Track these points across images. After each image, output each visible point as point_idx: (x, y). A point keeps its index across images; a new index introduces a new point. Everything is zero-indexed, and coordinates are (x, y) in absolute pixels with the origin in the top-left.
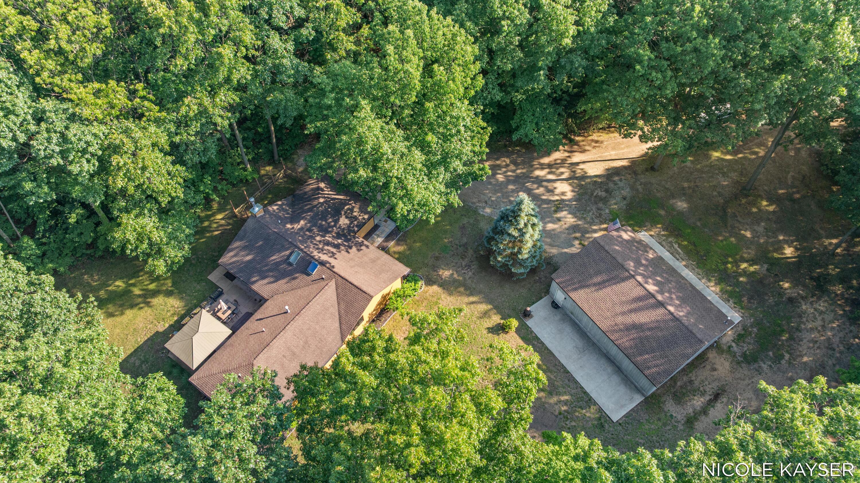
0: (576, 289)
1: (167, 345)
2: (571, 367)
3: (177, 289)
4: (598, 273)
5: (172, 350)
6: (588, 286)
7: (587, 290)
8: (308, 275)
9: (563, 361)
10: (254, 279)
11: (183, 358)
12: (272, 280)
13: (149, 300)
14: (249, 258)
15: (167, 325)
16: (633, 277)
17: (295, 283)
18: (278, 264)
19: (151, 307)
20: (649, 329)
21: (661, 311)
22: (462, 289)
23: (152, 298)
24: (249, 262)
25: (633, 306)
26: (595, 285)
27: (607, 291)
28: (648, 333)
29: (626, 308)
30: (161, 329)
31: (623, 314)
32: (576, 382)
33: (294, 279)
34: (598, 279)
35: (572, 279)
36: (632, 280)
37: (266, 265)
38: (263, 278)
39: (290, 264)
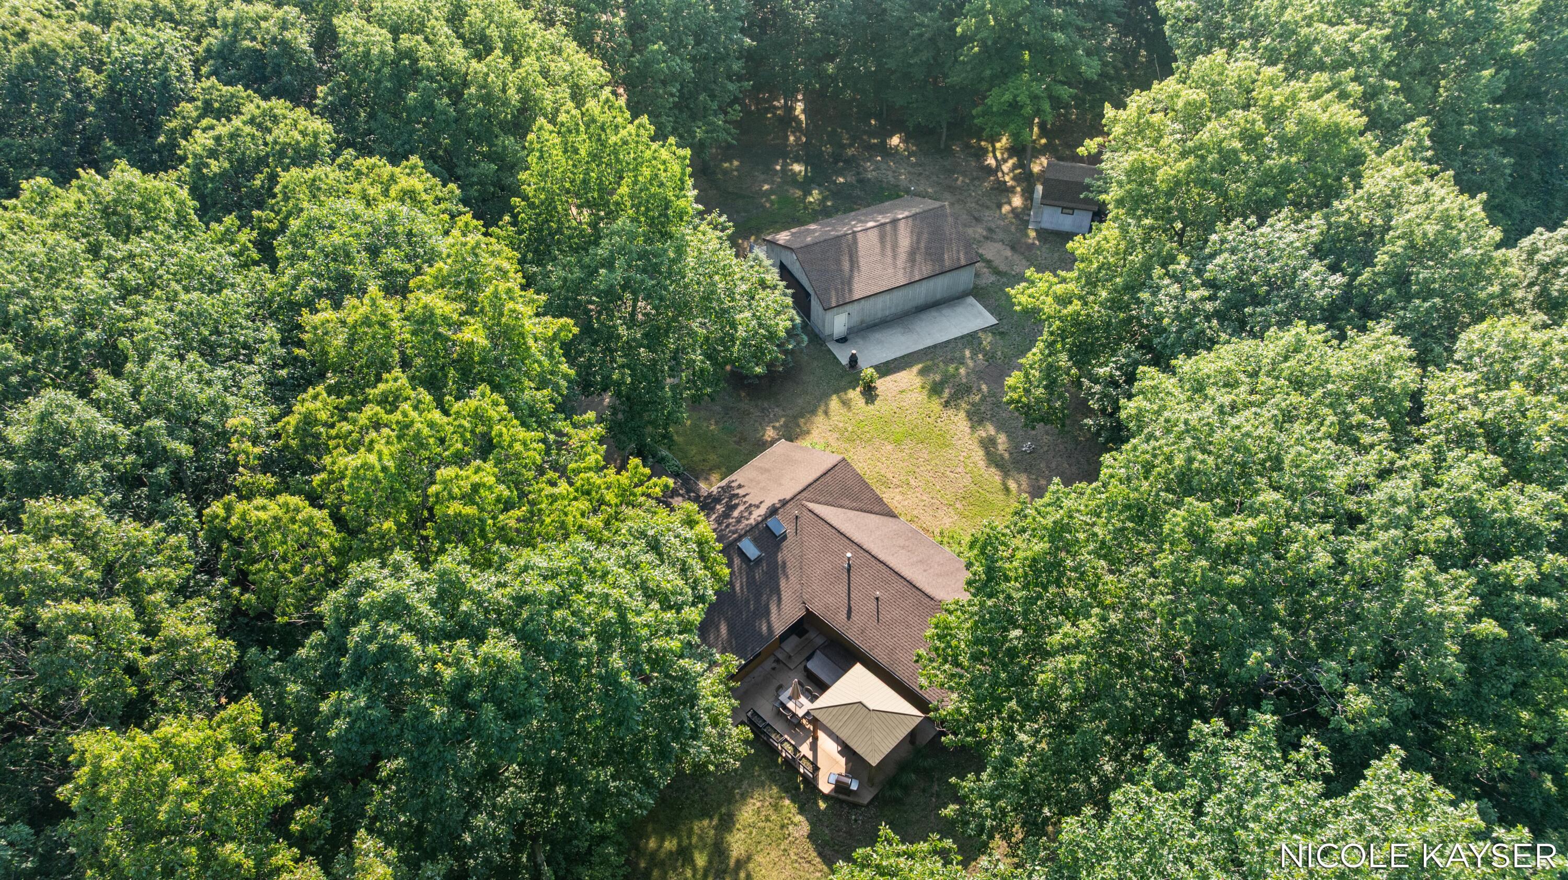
0: (850, 291)
1: (874, 761)
2: (929, 342)
3: (720, 806)
4: (838, 262)
5: (886, 750)
6: (851, 277)
7: (856, 279)
8: (784, 537)
9: (921, 347)
10: (764, 628)
11: (902, 733)
12: (775, 598)
13: (732, 863)
14: (724, 629)
15: (799, 818)
16: (854, 233)
17: (792, 563)
18: (751, 582)
19: (749, 858)
20: (918, 242)
21: (902, 224)
22: (802, 421)
23: (728, 857)
24: (730, 631)
25: (888, 246)
26: (851, 271)
27: (864, 261)
28: (922, 245)
29: (889, 252)
30: (805, 828)
31: (895, 257)
32: (948, 342)
33: (784, 563)
34: (846, 265)
35: (836, 290)
36: (859, 235)
37: (747, 602)
38: (767, 613)
39: (758, 561)
